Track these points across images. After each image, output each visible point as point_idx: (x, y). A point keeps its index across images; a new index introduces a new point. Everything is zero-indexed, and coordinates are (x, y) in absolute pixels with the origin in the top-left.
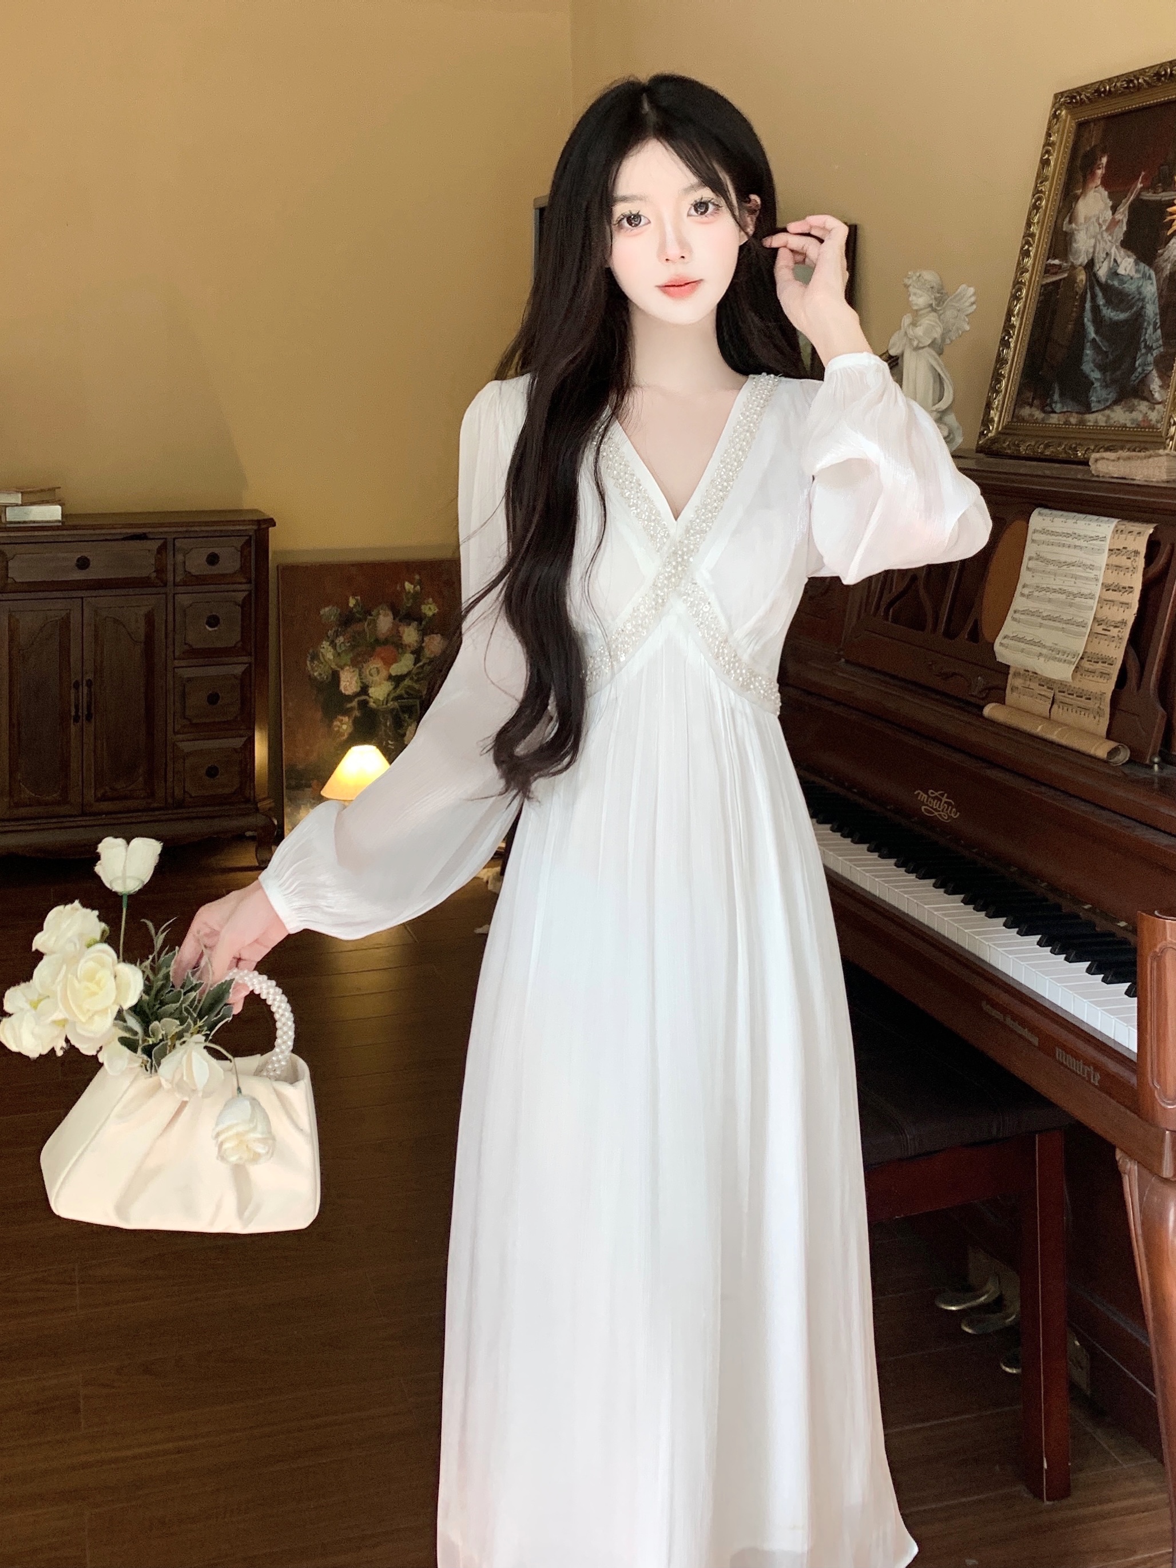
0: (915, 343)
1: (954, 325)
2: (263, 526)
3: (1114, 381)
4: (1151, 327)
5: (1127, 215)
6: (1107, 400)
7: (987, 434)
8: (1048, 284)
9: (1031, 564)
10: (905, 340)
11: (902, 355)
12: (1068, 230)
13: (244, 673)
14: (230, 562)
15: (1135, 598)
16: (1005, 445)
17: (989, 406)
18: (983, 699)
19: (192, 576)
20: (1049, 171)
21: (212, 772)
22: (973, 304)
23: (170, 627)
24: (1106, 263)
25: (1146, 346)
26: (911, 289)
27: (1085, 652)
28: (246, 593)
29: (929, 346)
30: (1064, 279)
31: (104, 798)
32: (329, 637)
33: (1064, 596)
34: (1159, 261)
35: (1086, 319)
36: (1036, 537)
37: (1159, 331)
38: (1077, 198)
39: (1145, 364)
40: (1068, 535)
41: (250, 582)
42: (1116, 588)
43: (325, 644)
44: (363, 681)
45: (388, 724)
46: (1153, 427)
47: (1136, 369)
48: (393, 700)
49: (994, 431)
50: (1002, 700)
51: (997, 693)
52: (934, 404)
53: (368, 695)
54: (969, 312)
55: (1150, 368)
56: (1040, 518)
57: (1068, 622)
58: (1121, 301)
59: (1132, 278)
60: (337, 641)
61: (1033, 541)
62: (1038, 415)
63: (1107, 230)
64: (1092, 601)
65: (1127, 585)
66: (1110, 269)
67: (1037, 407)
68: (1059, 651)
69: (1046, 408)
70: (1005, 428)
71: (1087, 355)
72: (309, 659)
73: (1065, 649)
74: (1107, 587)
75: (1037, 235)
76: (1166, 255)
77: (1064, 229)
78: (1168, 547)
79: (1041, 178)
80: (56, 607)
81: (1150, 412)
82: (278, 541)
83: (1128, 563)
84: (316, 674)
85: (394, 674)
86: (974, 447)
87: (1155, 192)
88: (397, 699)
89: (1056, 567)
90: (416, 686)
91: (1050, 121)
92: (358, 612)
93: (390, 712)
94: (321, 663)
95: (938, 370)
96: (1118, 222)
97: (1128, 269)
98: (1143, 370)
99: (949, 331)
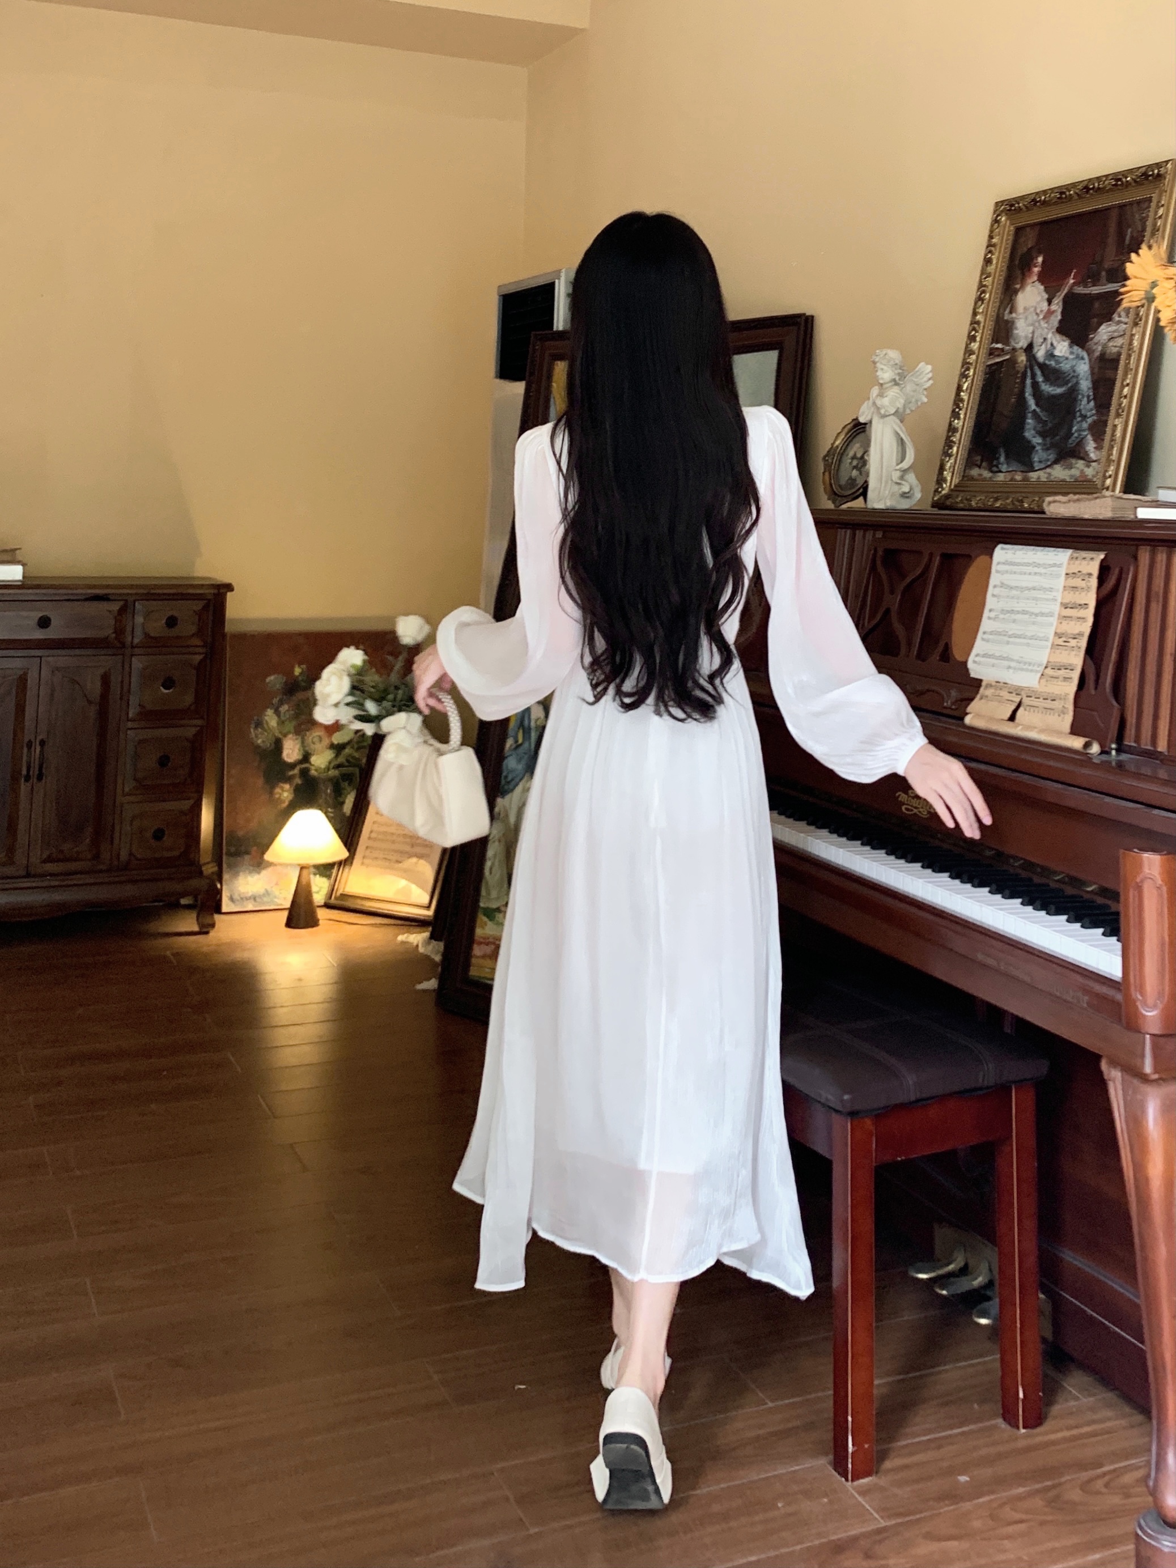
0: (882, 411)
1: (913, 397)
2: (222, 591)
3: (1053, 446)
4: (1085, 399)
5: (1061, 306)
6: (1048, 460)
7: (940, 492)
8: (993, 365)
9: (997, 591)
10: (872, 409)
11: (871, 422)
12: (1009, 319)
13: (195, 735)
14: (187, 628)
15: (1089, 614)
16: (958, 500)
17: (942, 468)
19: (151, 638)
20: (991, 269)
21: (159, 835)
22: (930, 379)
23: (125, 689)
24: (1043, 346)
25: (1080, 415)
26: (879, 365)
27: (1048, 662)
28: (201, 657)
29: (893, 414)
30: (1007, 360)
31: (51, 860)
32: (273, 705)
33: (1027, 616)
34: (1091, 344)
35: (1027, 394)
36: (1001, 568)
37: (1092, 404)
38: (1016, 292)
39: (1080, 430)
40: (1028, 564)
41: (205, 645)
42: (1073, 606)
43: (270, 712)
44: (307, 749)
45: (328, 790)
46: (1090, 481)
47: (1073, 434)
48: (334, 768)
49: (947, 489)
52: (898, 464)
53: (310, 763)
54: (925, 387)
55: (1084, 433)
56: (1004, 551)
57: (1032, 638)
58: (1058, 378)
59: (1067, 359)
60: (281, 709)
61: (997, 572)
62: (986, 474)
63: (1044, 318)
64: (1051, 619)
65: (1082, 603)
66: (1047, 351)
67: (985, 469)
68: (1025, 663)
69: (993, 467)
70: (956, 486)
71: (1028, 424)
72: (253, 726)
73: (1031, 660)
74: (1065, 606)
76: (1095, 340)
77: (1006, 318)
78: (1117, 571)
79: (984, 273)
80: (17, 665)
82: (232, 607)
83: (1083, 584)
84: (259, 741)
85: (336, 742)
86: (930, 502)
87: (1086, 286)
88: (338, 767)
89: (1019, 593)
90: (356, 755)
91: (992, 226)
92: (302, 680)
93: (331, 779)
94: (266, 731)
95: (902, 435)
96: (1054, 312)
97: (1063, 351)
98: (1080, 435)
99: (910, 402)
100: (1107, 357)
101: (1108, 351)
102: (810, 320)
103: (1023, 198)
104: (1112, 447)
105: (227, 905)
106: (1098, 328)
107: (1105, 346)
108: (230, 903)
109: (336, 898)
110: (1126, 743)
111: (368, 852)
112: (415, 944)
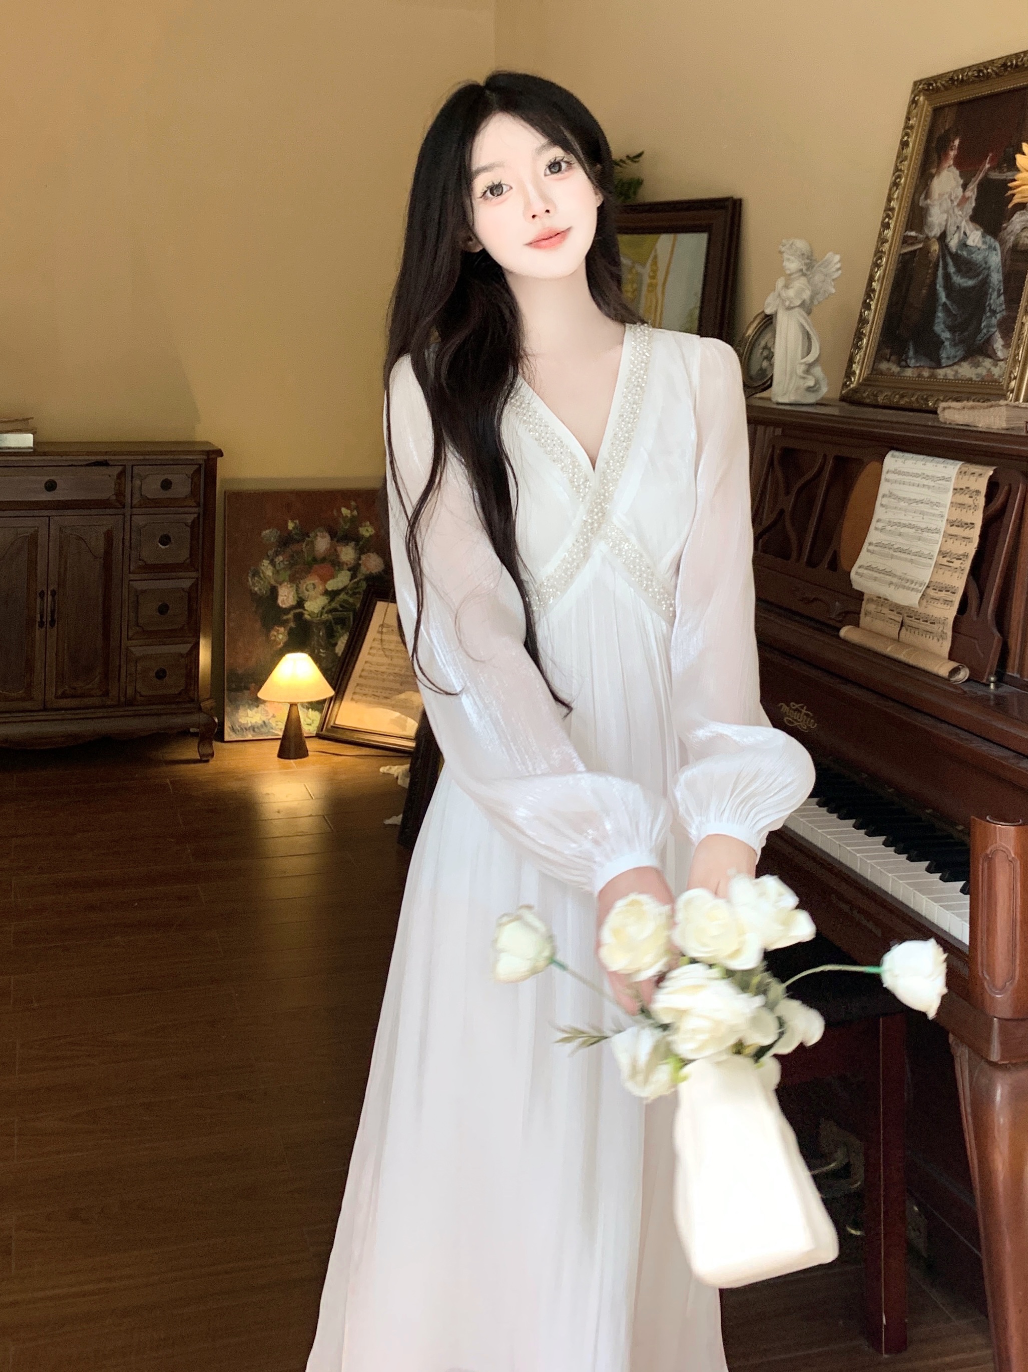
0: (787, 303)
1: (822, 288)
2: (213, 456)
3: (961, 342)
4: (996, 293)
5: (976, 193)
6: (956, 357)
7: (849, 385)
8: (905, 254)
9: (886, 501)
10: (778, 301)
11: (776, 313)
12: (924, 206)
13: (191, 587)
14: (182, 488)
15: (975, 534)
16: (865, 395)
17: (851, 361)
18: (840, 622)
19: (148, 499)
20: (908, 151)
21: (161, 674)
22: (838, 270)
23: (127, 543)
24: (956, 236)
25: (990, 310)
26: (785, 256)
27: (930, 582)
28: (196, 515)
29: (799, 306)
30: (920, 249)
31: (64, 696)
32: (268, 556)
33: (913, 530)
34: (1003, 234)
35: (938, 286)
36: (890, 476)
37: (1002, 298)
38: (932, 176)
39: (989, 326)
40: (917, 475)
41: (198, 505)
42: (959, 524)
43: (266, 562)
44: (301, 595)
45: (321, 634)
46: (996, 381)
47: (982, 330)
48: (327, 613)
49: (855, 383)
50: (857, 624)
51: (852, 617)
52: (803, 358)
53: (303, 608)
54: (835, 277)
55: (993, 330)
56: (894, 459)
57: (917, 554)
58: (971, 269)
59: (979, 249)
60: (276, 560)
61: (887, 480)
62: (895, 369)
63: (958, 205)
64: (937, 535)
65: (969, 521)
66: (960, 241)
67: (894, 363)
68: (908, 580)
69: (902, 362)
70: (864, 380)
71: (939, 317)
72: (250, 575)
73: (913, 578)
74: (952, 523)
75: (897, 210)
76: (1009, 229)
78: (1006, 488)
79: (901, 158)
80: (27, 524)
81: (993, 368)
82: (225, 470)
83: (970, 501)
84: (256, 589)
85: (330, 589)
86: (838, 396)
87: (1001, 172)
88: (330, 612)
89: (906, 504)
90: (351, 600)
91: (909, 107)
92: (296, 534)
93: (324, 623)
94: (262, 579)
95: (808, 328)
96: (968, 198)
97: (976, 241)
98: (988, 331)
99: (817, 294)
100: (1018, 248)
101: (1021, 242)
102: (738, 202)
103: (940, 77)
104: (1018, 347)
105: (230, 735)
106: (1013, 216)
107: (1018, 236)
108: (232, 733)
109: (327, 730)
110: (1010, 674)
111: (358, 690)
112: (395, 776)
